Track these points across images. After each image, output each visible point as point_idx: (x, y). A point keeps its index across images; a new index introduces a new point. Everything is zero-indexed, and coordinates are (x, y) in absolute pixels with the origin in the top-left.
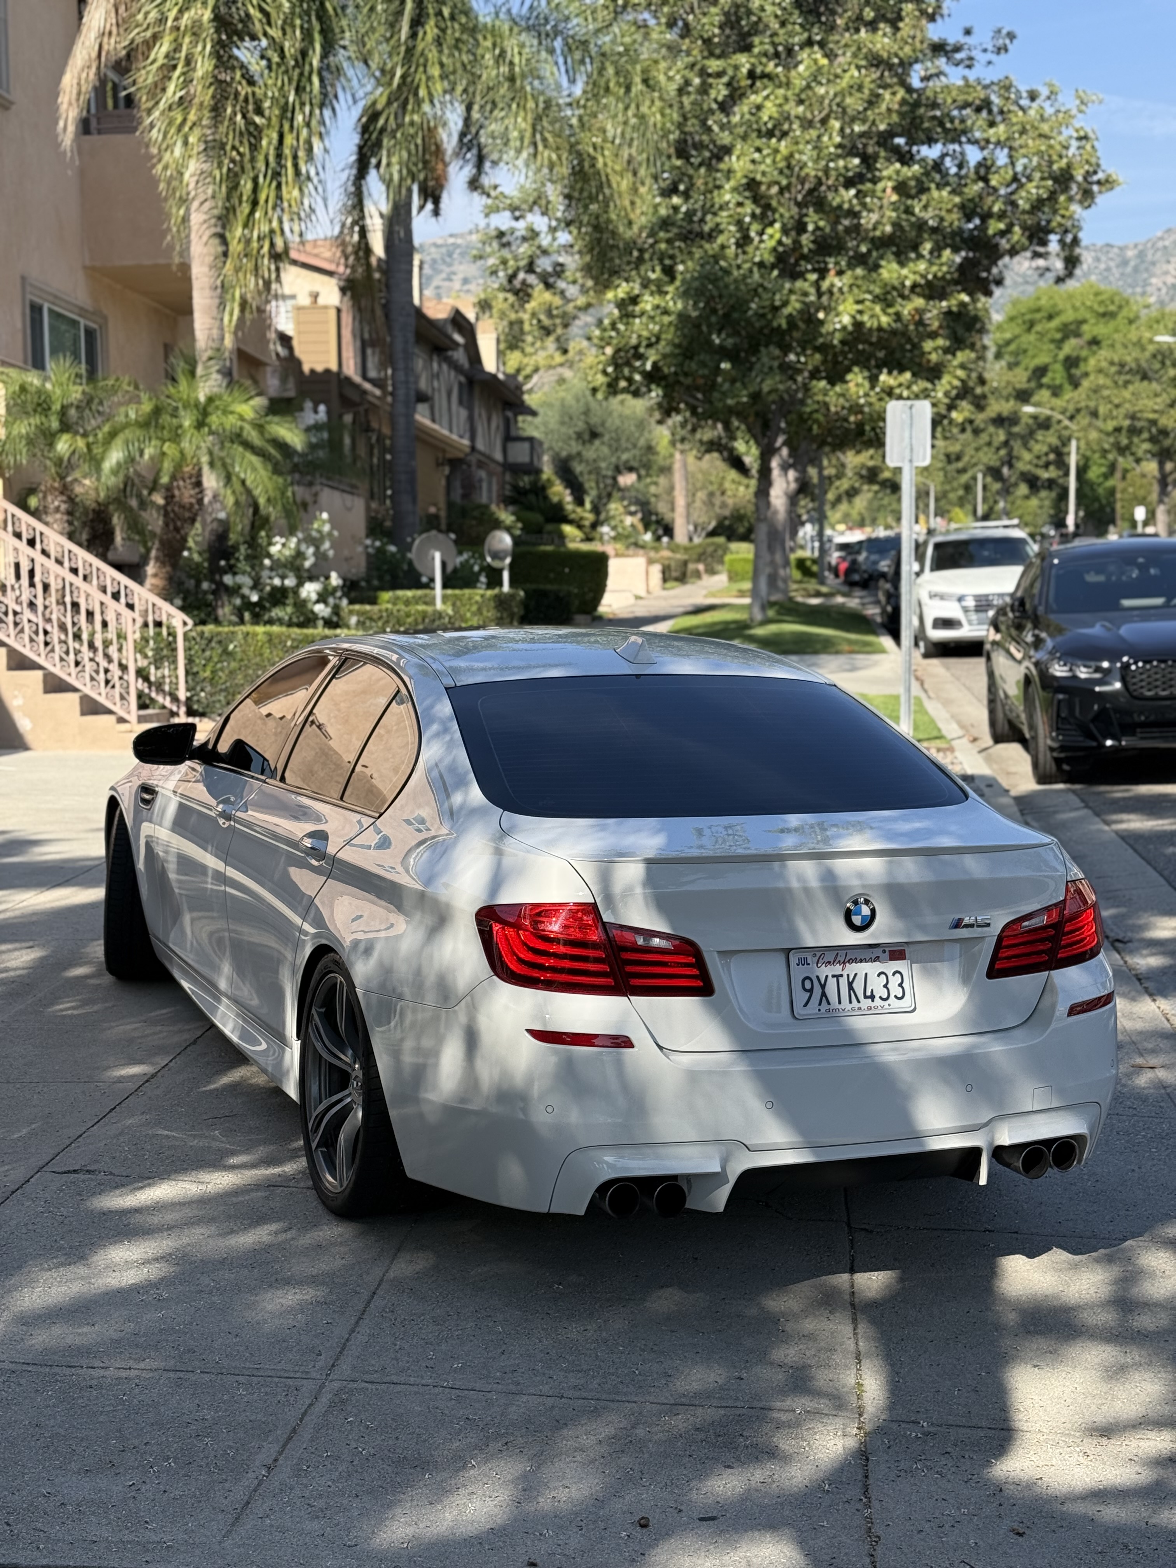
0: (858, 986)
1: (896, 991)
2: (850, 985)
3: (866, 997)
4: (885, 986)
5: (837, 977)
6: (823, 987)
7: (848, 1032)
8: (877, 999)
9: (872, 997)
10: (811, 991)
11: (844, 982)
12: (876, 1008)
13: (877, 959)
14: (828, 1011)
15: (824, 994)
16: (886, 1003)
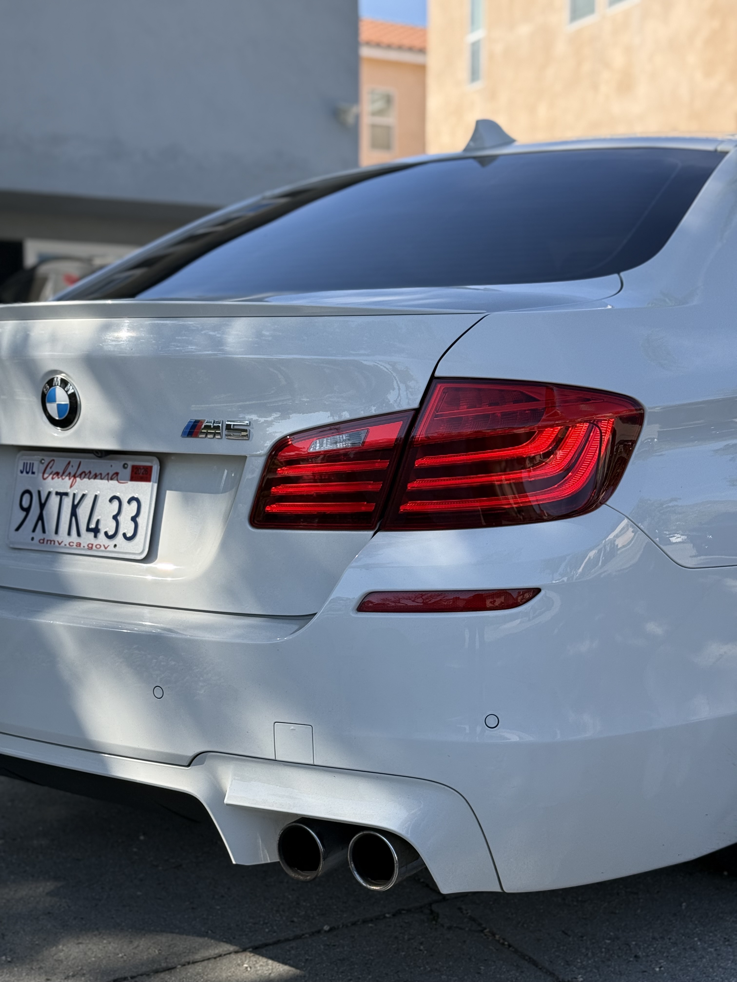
0: (83, 512)
1: (127, 527)
2: (74, 508)
3: (88, 530)
4: (115, 517)
5: (62, 495)
6: (42, 506)
7: (57, 578)
8: (101, 535)
9: (96, 531)
10: (27, 510)
11: (67, 503)
12: (98, 547)
13: (115, 476)
14: (42, 541)
15: (41, 518)
16: (111, 543)
